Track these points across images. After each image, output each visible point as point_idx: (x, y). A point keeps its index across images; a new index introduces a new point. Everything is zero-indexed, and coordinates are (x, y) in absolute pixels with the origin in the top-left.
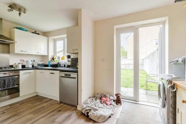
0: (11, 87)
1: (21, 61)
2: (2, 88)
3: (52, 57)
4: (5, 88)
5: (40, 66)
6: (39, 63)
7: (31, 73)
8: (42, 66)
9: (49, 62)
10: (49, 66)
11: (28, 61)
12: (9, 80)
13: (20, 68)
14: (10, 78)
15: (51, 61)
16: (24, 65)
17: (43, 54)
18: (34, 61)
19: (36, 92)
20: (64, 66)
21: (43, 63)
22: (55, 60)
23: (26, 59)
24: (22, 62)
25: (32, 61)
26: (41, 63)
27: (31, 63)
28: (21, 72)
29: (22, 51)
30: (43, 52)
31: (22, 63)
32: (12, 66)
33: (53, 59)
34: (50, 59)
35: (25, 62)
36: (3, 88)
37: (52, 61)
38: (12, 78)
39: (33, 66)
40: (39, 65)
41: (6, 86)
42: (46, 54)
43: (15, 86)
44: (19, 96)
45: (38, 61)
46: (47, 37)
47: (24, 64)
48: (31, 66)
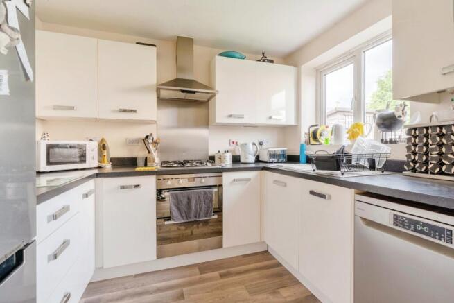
0: (202, 217)
1: (232, 144)
2: (184, 219)
3: (312, 129)
4: (190, 218)
5: (275, 160)
6: (274, 149)
7: (250, 182)
8: (281, 160)
9: (302, 145)
10: (303, 159)
11: (246, 144)
12: (199, 197)
13: (228, 163)
14: (200, 192)
15: (309, 143)
16: (238, 154)
17: (283, 122)
18: (261, 144)
19: (264, 242)
20: (367, 165)
21: (284, 151)
22: (322, 140)
23: (241, 138)
24: (232, 147)
25: (254, 144)
26: (278, 150)
27: (252, 149)
28: (227, 178)
29: (230, 116)
30: (284, 117)
31: (234, 151)
32: (212, 159)
33: (315, 136)
34: (303, 138)
35: (239, 147)
36: (187, 218)
37: (312, 142)
38: (205, 193)
39: (258, 160)
40: (272, 156)
41: (192, 214)
42: (292, 122)
43: (210, 216)
44: (220, 245)
45: (272, 145)
46: (295, 66)
47: (238, 152)
48: (252, 159)
